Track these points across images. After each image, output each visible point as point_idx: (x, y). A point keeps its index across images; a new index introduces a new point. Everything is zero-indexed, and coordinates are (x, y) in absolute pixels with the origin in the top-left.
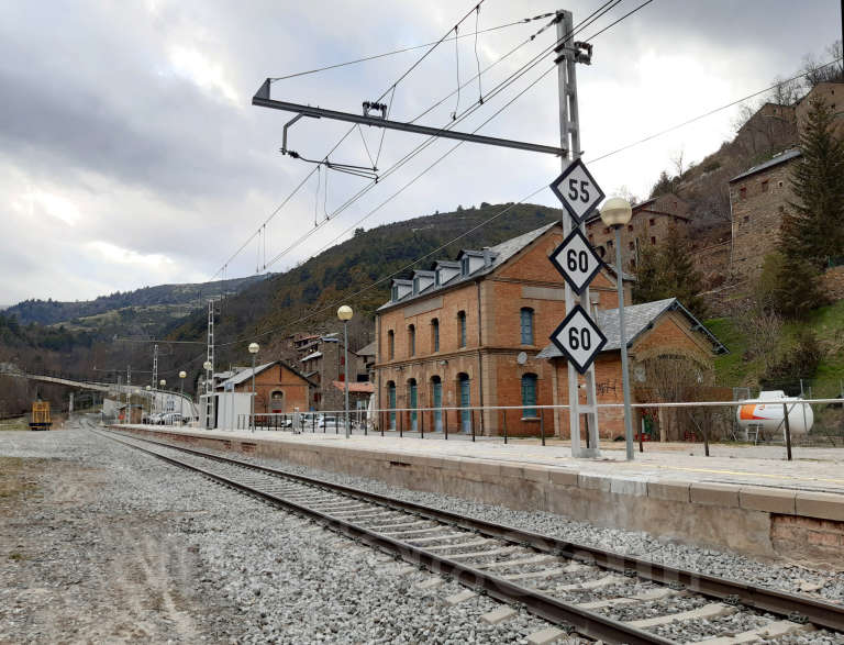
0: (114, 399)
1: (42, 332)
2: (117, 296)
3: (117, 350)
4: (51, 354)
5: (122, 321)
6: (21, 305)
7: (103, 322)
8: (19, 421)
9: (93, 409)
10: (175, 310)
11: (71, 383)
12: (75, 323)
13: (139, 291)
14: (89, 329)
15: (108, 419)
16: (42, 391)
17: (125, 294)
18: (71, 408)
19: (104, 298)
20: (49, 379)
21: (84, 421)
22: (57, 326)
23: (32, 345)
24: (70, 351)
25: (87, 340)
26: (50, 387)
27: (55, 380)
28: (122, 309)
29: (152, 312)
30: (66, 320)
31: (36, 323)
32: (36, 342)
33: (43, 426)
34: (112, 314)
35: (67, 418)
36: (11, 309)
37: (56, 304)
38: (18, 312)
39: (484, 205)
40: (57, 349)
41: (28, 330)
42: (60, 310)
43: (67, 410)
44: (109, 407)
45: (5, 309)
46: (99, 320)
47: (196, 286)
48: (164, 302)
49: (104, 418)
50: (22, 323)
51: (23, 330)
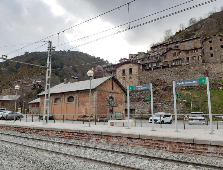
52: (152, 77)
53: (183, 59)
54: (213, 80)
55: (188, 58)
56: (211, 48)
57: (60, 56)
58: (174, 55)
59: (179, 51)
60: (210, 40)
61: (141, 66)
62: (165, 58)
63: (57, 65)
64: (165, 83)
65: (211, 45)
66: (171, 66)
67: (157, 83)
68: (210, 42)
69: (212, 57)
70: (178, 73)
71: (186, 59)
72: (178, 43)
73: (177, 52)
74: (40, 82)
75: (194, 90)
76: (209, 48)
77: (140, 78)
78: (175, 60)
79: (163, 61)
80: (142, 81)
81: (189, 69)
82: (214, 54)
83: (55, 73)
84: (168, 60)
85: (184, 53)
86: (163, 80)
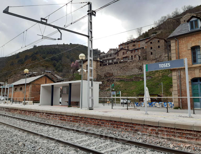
39: (71, 44)
52: (105, 71)
53: (129, 57)
54: (140, 73)
55: (132, 56)
56: (151, 48)
57: (61, 49)
58: (124, 53)
59: (127, 51)
60: (151, 41)
61: (99, 62)
62: (118, 56)
63: (56, 58)
64: (113, 75)
65: (152, 45)
66: (120, 62)
67: (108, 76)
68: (151, 43)
69: (152, 55)
70: (121, 68)
71: (131, 57)
72: (135, 42)
73: (125, 51)
74: (36, 73)
75: (124, 81)
76: (150, 48)
77: (97, 72)
78: (124, 58)
79: (117, 58)
80: (99, 74)
81: (129, 65)
82: (153, 53)
83: (53, 65)
84: (120, 58)
85: (130, 52)
86: (112, 73)
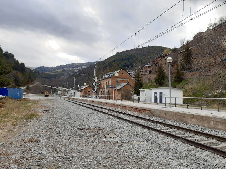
0: (60, 91)
1: (45, 75)
2: (61, 66)
3: (61, 79)
4: (47, 80)
5: (63, 72)
6: (40, 67)
7: (58, 72)
8: (42, 95)
9: (56, 93)
10: (75, 70)
11: (52, 87)
12: (52, 72)
13: (67, 65)
14: (55, 74)
15: (59, 95)
16: (46, 88)
17: (63, 65)
18: (52, 92)
19: (58, 66)
20: (47, 86)
21: (54, 95)
22: (48, 73)
23: (42, 77)
24: (51, 79)
25: (54, 76)
26: (47, 88)
27: (48, 86)
28: (62, 69)
29: (69, 70)
30: (50, 71)
31: (43, 72)
32: (43, 77)
33: (47, 96)
34: (60, 70)
35: (51, 94)
36: (37, 68)
37: (47, 67)
38: (39, 69)
39: (149, 46)
40: (48, 79)
41: (42, 74)
42: (48, 69)
43: (51, 93)
44: (59, 92)
45: (36, 68)
46: (57, 72)
47: (80, 64)
48: (72, 68)
49: (58, 95)
50: (40, 72)
51: (40, 74)
